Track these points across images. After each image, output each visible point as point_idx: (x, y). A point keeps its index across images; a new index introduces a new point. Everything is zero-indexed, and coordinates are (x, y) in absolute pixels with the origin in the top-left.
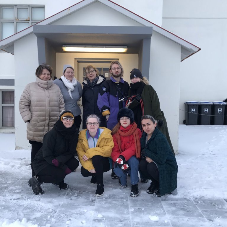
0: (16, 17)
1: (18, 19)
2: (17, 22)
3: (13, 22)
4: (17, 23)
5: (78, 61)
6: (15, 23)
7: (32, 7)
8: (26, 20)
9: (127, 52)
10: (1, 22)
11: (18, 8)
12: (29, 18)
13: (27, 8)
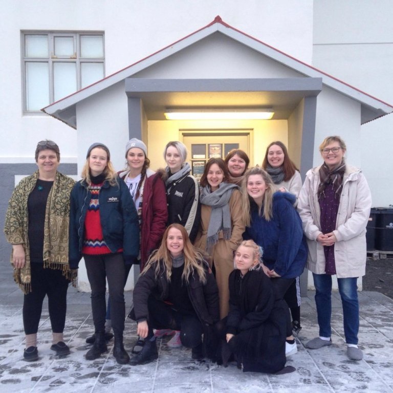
0: (52, 53)
1: (55, 57)
2: (53, 62)
3: (48, 62)
4: (55, 64)
5: (183, 134)
6: (51, 63)
7: (80, 35)
8: (71, 58)
9: (274, 118)
10: (25, 62)
11: (55, 37)
12: (76, 54)
13: (72, 37)
